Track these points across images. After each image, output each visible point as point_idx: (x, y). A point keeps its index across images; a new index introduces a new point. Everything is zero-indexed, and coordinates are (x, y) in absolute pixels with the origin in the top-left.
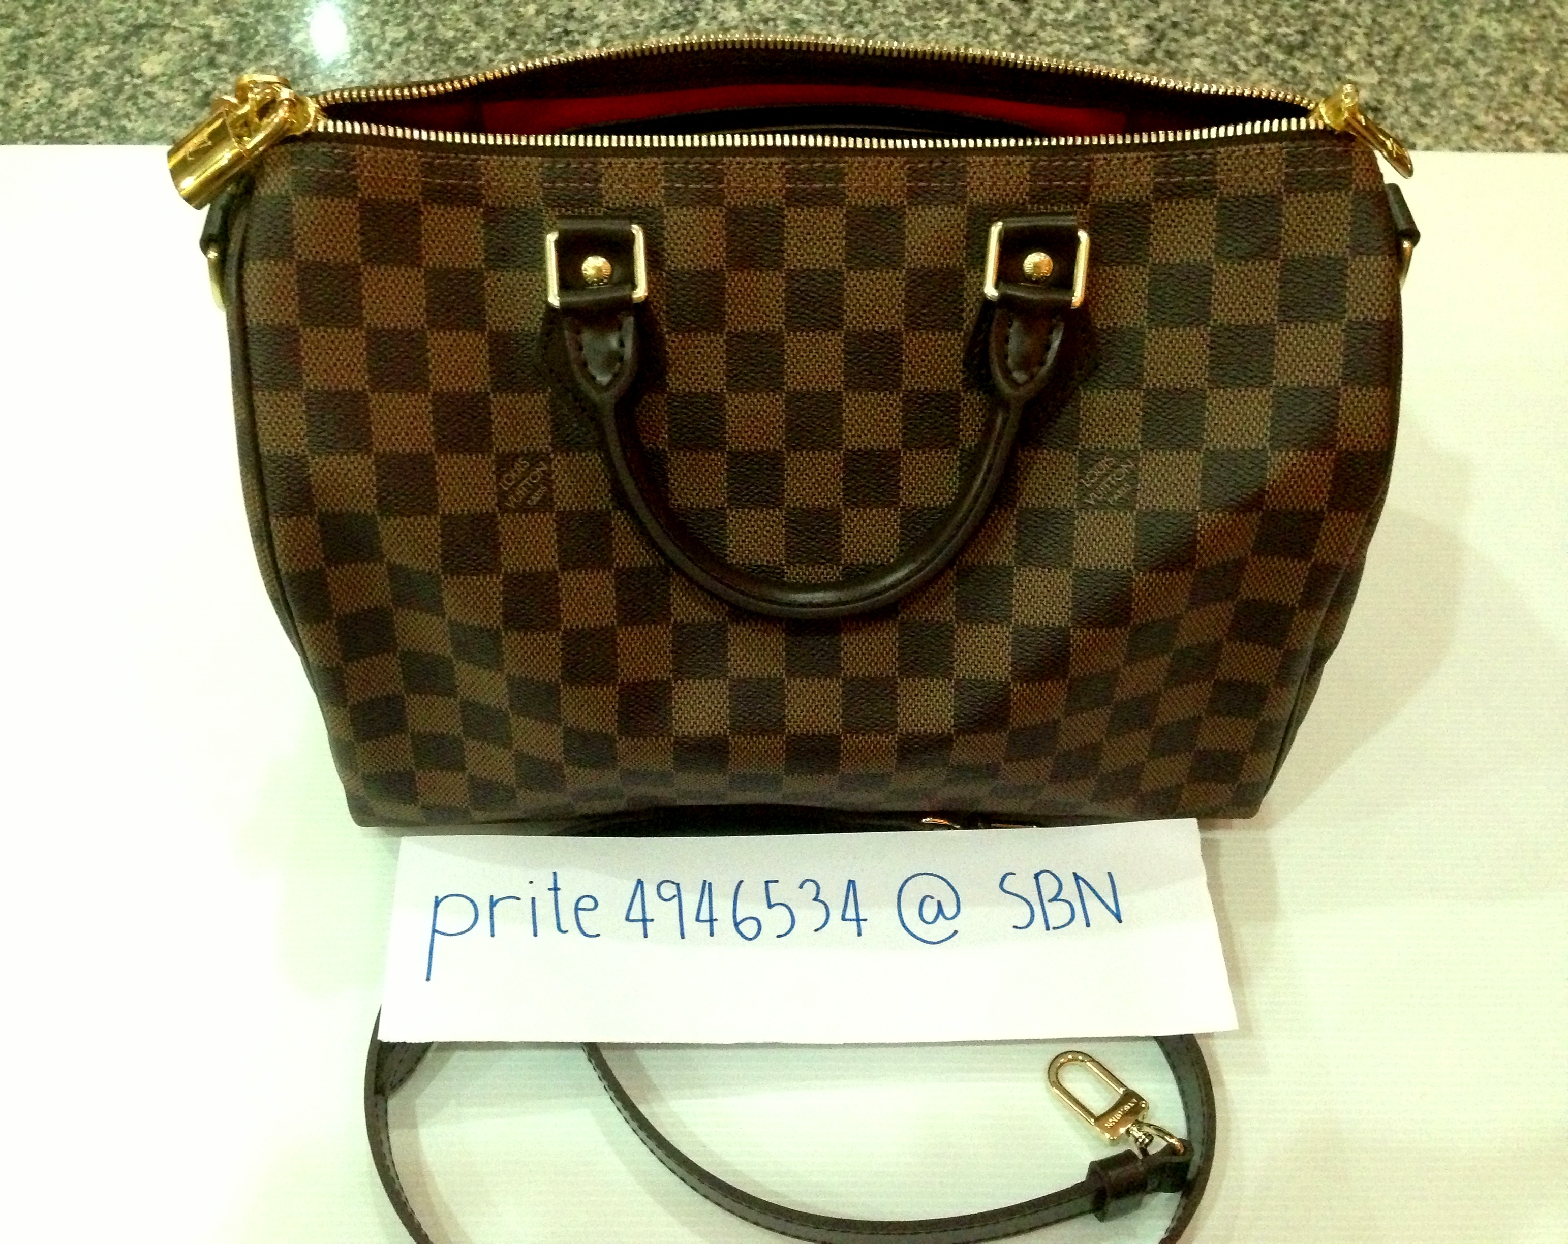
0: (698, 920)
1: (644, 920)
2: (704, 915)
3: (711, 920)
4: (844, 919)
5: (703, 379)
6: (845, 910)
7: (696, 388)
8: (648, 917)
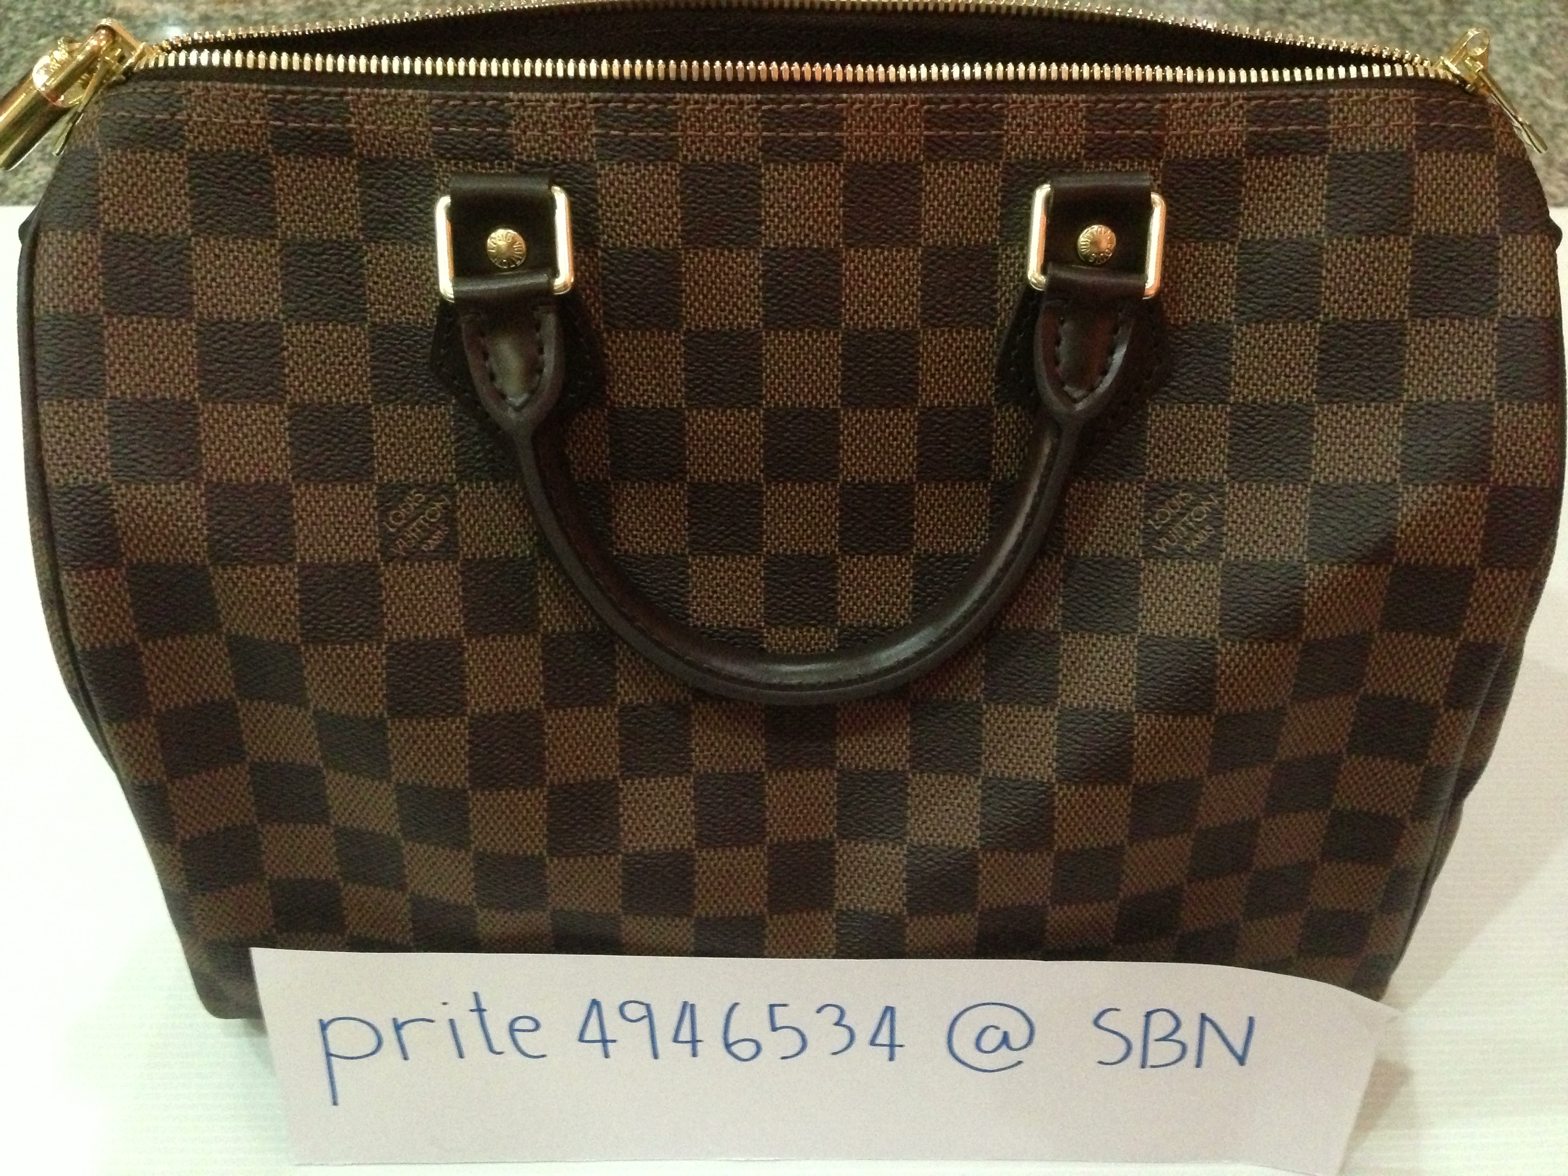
0: (676, 1040)
1: (604, 1041)
2: (685, 1034)
3: (694, 1041)
4: (873, 1043)
5: (653, 391)
6: (875, 1035)
7: (646, 402)
8: (609, 1037)
